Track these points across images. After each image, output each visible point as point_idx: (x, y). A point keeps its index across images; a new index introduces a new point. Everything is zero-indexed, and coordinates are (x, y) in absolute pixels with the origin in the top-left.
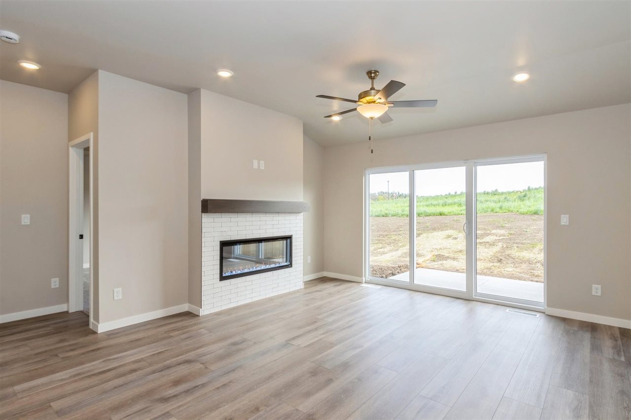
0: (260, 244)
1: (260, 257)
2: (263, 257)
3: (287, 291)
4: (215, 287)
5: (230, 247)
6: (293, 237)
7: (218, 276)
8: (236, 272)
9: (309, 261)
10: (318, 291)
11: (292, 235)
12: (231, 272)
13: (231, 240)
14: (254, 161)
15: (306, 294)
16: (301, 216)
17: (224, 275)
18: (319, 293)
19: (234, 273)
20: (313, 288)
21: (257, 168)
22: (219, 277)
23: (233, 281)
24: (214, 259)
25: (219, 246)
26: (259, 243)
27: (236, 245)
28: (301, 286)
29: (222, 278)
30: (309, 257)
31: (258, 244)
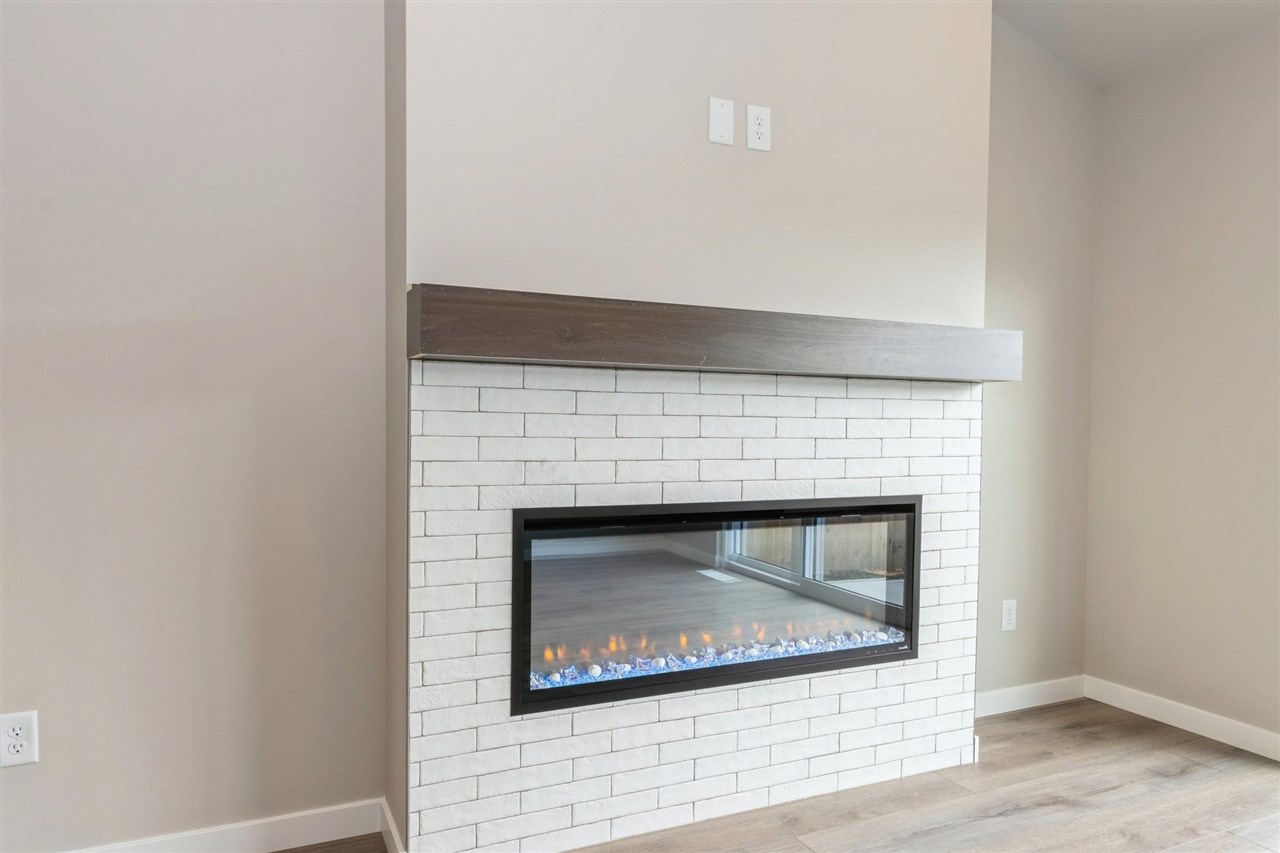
0: (809, 529)
1: (809, 574)
2: (820, 573)
3: (889, 774)
4: (484, 744)
5: (711, 533)
6: (925, 508)
7: (503, 689)
8: (605, 670)
9: (1009, 622)
10: (1056, 801)
11: (919, 498)
12: (584, 669)
13: (575, 509)
14: (715, 102)
15: (985, 814)
16: (968, 405)
17: (536, 682)
18: (1062, 814)
19: (596, 673)
20: (1030, 769)
21: (729, 139)
22: (507, 695)
23: (587, 716)
24: (483, 599)
25: (509, 537)
26: (805, 524)
27: (729, 528)
28: (960, 748)
29: (525, 700)
30: (1010, 606)
31: (799, 529)
